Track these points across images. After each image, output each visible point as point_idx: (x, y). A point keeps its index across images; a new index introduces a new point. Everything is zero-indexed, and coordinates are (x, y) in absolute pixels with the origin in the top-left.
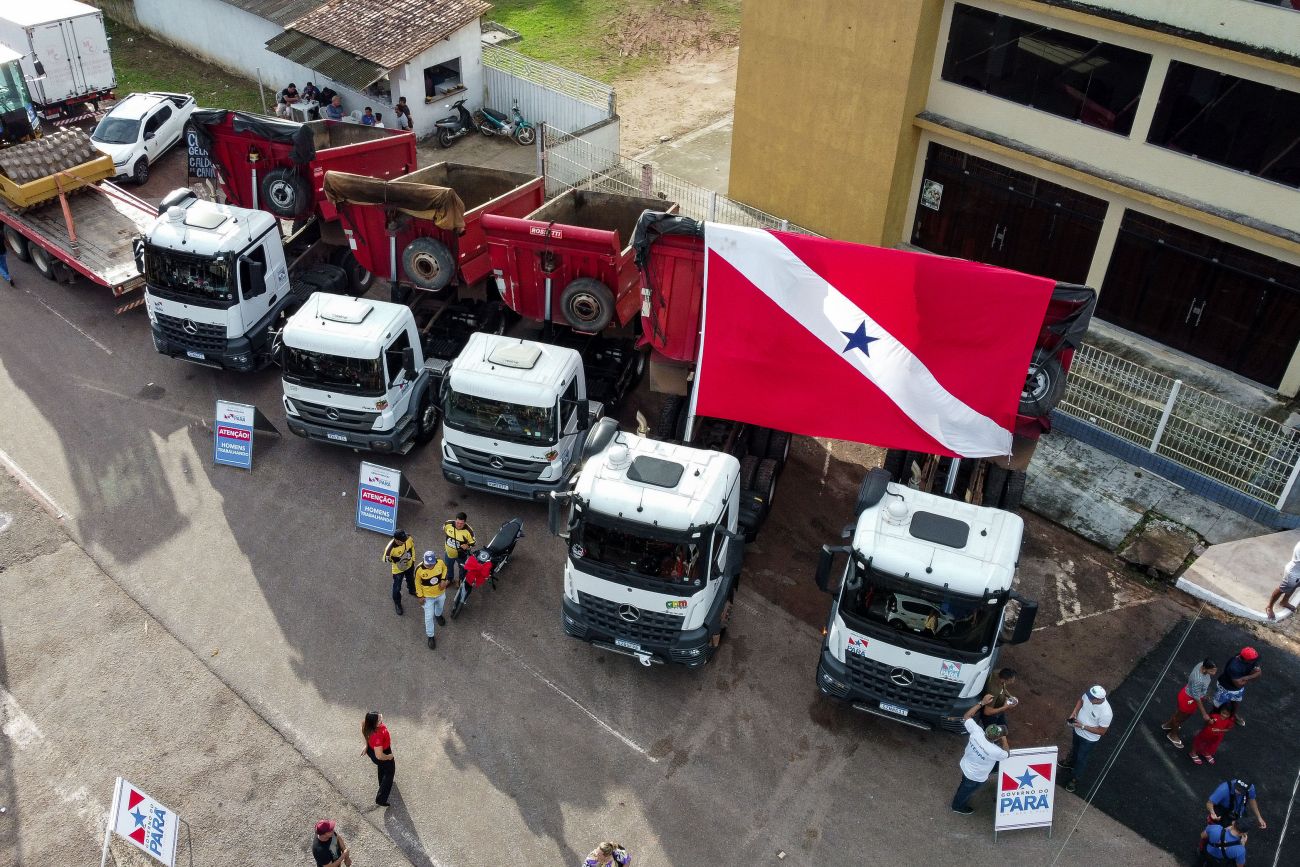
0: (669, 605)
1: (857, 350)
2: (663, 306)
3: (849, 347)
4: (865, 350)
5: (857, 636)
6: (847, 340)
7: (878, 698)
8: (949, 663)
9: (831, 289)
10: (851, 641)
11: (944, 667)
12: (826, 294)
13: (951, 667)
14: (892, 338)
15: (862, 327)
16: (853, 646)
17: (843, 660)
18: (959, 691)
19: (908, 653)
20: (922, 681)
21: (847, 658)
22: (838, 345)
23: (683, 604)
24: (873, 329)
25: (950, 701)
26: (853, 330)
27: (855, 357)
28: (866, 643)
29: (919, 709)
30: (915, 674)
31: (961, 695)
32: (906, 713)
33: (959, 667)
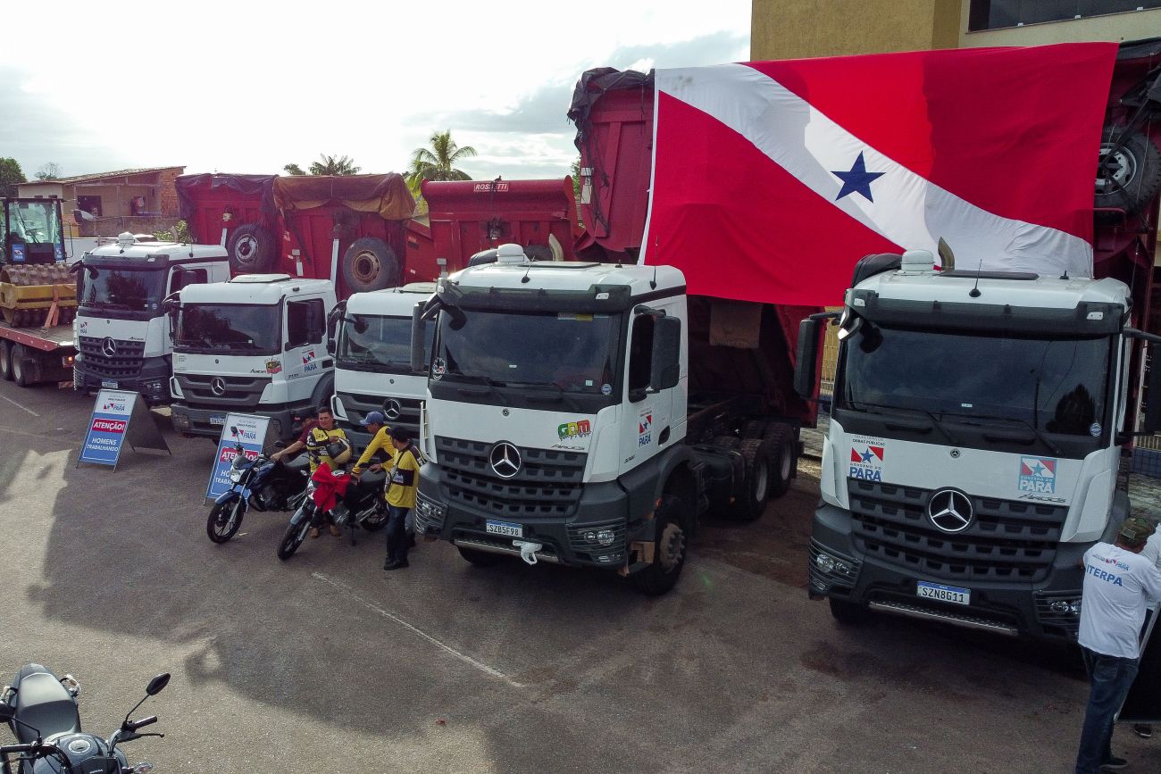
0: (563, 432)
1: (855, 196)
2: (607, 184)
3: (843, 193)
4: (867, 194)
5: (863, 444)
6: (841, 183)
7: (915, 575)
8: (1032, 461)
9: (815, 113)
10: (855, 457)
11: (1025, 471)
12: (807, 120)
13: (1038, 469)
14: (901, 168)
15: (860, 161)
16: (858, 465)
17: (845, 505)
18: (1059, 525)
19: (955, 454)
20: (988, 510)
21: (852, 496)
22: (828, 189)
23: (584, 428)
24: (875, 160)
25: (1046, 555)
26: (848, 168)
27: (854, 205)
28: (879, 452)
29: (993, 585)
30: (973, 498)
31: (1065, 538)
32: (964, 598)
33: (1052, 468)
